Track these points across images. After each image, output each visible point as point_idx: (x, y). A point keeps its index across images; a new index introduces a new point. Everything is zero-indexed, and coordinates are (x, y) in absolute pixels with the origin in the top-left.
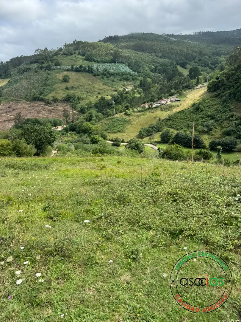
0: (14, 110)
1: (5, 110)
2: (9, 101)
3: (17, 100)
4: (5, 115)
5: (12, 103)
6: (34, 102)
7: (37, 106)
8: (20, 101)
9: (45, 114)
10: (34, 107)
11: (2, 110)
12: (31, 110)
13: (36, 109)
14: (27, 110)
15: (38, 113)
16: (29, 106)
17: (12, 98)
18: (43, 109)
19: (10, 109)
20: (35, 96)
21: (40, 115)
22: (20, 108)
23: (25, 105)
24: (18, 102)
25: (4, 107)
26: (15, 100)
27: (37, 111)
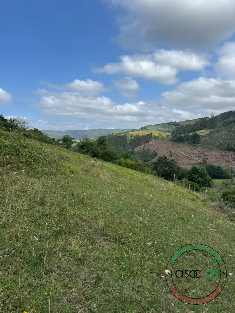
0: (205, 156)
1: (197, 155)
2: (204, 148)
3: (211, 148)
4: (196, 159)
5: (206, 149)
6: (226, 151)
7: (228, 156)
8: (214, 149)
9: (233, 164)
10: (224, 155)
11: (195, 154)
12: (221, 158)
13: (225, 158)
14: (217, 158)
15: (226, 162)
16: (220, 154)
17: (207, 146)
18: (232, 159)
19: (202, 155)
20: (229, 146)
21: (228, 164)
22: (210, 155)
23: (217, 153)
24: (211, 149)
25: (197, 152)
26: (209, 147)
27: (226, 161)
